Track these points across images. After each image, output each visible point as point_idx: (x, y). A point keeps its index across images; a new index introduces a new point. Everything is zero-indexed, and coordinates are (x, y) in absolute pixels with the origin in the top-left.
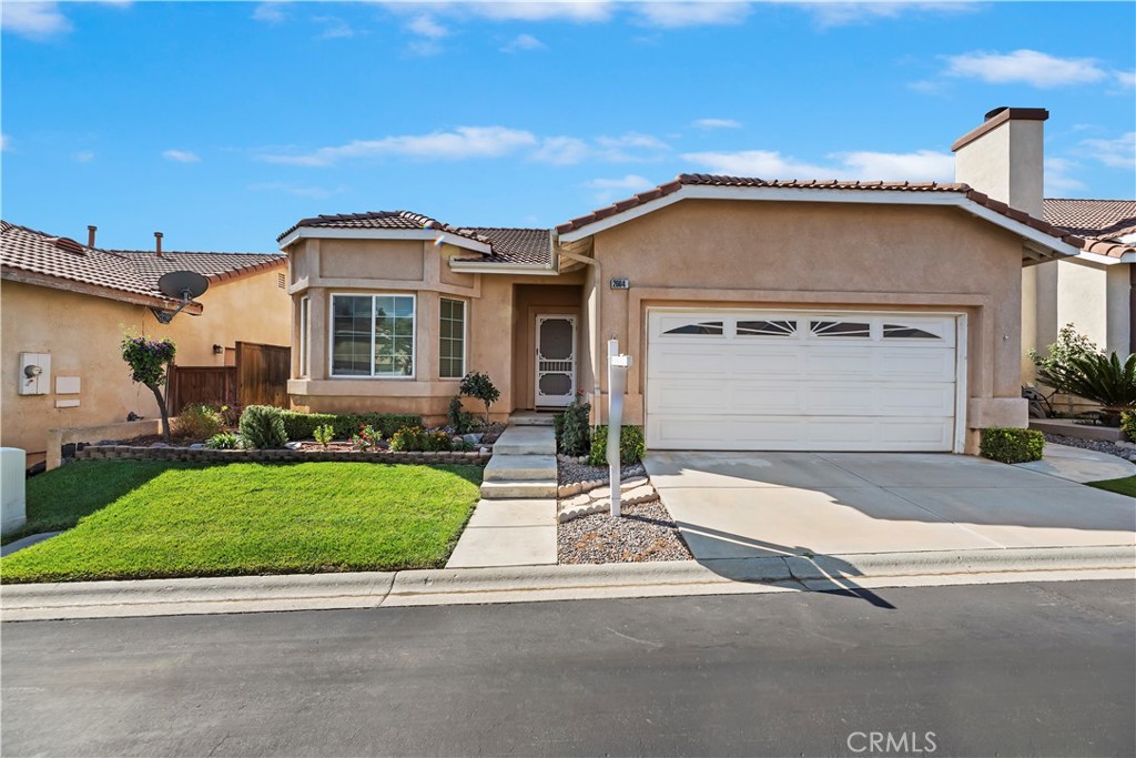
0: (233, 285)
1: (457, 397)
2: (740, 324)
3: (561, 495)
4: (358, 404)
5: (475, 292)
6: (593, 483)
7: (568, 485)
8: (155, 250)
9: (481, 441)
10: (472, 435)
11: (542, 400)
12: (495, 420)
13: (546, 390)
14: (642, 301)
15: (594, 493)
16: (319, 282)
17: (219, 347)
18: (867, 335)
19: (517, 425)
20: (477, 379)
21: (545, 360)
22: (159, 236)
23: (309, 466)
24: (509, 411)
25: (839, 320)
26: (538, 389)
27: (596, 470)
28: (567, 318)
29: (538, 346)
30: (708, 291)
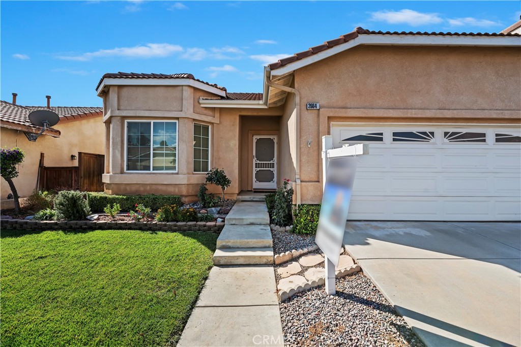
0: (84, 122)
1: (203, 184)
2: (395, 134)
3: (277, 262)
4: (142, 189)
5: (216, 120)
6: (300, 251)
7: (282, 254)
8: (47, 106)
9: (219, 213)
10: (213, 209)
11: (257, 185)
12: (228, 198)
13: (259, 179)
14: (328, 117)
15: (303, 260)
16: (117, 113)
17: (74, 156)
18: (484, 141)
19: (242, 201)
20: (216, 173)
21: (258, 162)
22: (48, 98)
23: (98, 233)
24: (237, 192)
25: (464, 131)
26: (254, 179)
27: (300, 238)
28: (271, 137)
29: (254, 154)
30: (375, 111)
